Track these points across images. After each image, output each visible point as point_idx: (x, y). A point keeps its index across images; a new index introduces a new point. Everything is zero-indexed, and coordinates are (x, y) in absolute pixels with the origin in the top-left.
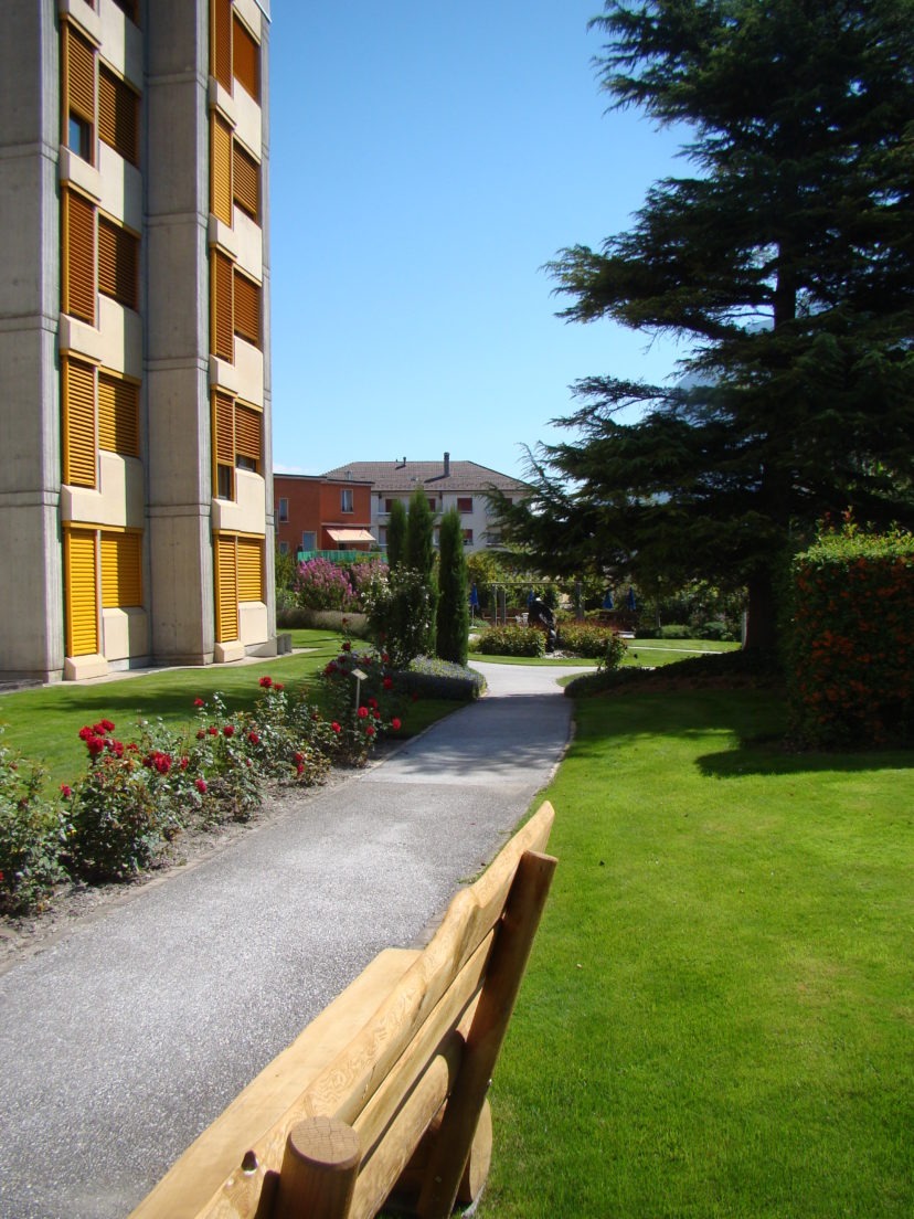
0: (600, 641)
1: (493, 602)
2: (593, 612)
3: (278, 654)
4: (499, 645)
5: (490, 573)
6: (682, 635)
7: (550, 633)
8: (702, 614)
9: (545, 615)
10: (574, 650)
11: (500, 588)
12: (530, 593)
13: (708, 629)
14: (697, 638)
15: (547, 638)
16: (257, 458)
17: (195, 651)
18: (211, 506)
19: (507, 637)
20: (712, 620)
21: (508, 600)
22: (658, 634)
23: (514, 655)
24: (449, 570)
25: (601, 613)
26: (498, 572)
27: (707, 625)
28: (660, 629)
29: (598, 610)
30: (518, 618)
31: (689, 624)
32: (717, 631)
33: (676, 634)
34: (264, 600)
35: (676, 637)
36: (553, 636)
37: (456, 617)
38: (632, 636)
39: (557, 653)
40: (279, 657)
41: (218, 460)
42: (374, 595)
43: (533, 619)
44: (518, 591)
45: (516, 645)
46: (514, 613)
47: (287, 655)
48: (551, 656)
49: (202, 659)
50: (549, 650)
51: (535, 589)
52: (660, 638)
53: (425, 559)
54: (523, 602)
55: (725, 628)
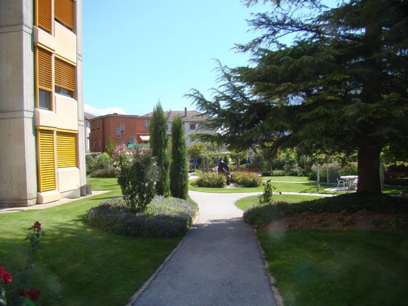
0: (251, 179)
1: (203, 163)
2: (243, 165)
3: (81, 196)
4: (205, 182)
5: (202, 151)
6: (282, 174)
7: (228, 177)
8: (289, 166)
9: (225, 168)
10: (238, 184)
11: (206, 157)
12: (218, 158)
13: (292, 171)
14: (288, 175)
15: (227, 179)
16: (73, 90)
17: (23, 198)
18: (34, 112)
19: (209, 179)
20: (292, 168)
21: (209, 162)
22: (271, 174)
23: (212, 187)
24: (177, 148)
25: (247, 166)
26: (205, 150)
27: (291, 170)
28: (272, 172)
29: (245, 165)
30: (213, 169)
31: (283, 170)
32: (296, 172)
33: (279, 174)
34: (77, 166)
35: (279, 175)
36: (229, 178)
37: (181, 173)
38: (261, 175)
39: (232, 185)
40: (82, 198)
41: (38, 86)
42: (121, 164)
43: (220, 170)
44: (213, 158)
45: (213, 183)
46: (212, 167)
47: (88, 196)
48: (228, 187)
49: (27, 203)
50: (228, 184)
51: (220, 157)
52: (272, 176)
53: (162, 142)
54: (215, 162)
55: (299, 171)
